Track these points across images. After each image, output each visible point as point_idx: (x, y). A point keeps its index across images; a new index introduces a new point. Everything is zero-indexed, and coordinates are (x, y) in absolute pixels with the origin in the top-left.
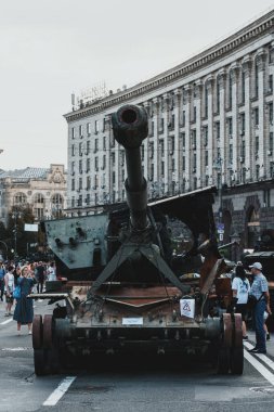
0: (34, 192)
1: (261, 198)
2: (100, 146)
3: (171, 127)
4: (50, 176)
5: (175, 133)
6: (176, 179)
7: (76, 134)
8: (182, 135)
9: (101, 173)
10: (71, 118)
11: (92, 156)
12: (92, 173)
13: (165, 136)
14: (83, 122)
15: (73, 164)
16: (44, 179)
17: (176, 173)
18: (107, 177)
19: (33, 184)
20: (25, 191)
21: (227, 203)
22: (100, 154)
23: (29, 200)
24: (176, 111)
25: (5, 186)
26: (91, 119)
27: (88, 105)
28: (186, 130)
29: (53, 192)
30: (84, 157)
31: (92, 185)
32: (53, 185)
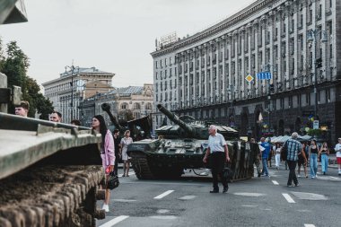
0: (134, 102)
1: (263, 106)
2: (173, 73)
3: (214, 62)
4: (143, 92)
5: (217, 65)
6: (217, 94)
7: (159, 66)
8: (221, 67)
9: (173, 90)
10: (155, 55)
11: (168, 79)
12: (168, 90)
13: (211, 67)
14: (163, 58)
15: (157, 85)
16: (141, 94)
17: (217, 91)
18: (177, 93)
19: (133, 97)
20: (128, 102)
21: (246, 109)
22: (173, 78)
23: (130, 107)
24: (217, 52)
25: (115, 99)
26: (167, 56)
27: (166, 47)
28: (223, 64)
29: (146, 102)
30: (164, 80)
31: (169, 97)
32: (145, 98)
